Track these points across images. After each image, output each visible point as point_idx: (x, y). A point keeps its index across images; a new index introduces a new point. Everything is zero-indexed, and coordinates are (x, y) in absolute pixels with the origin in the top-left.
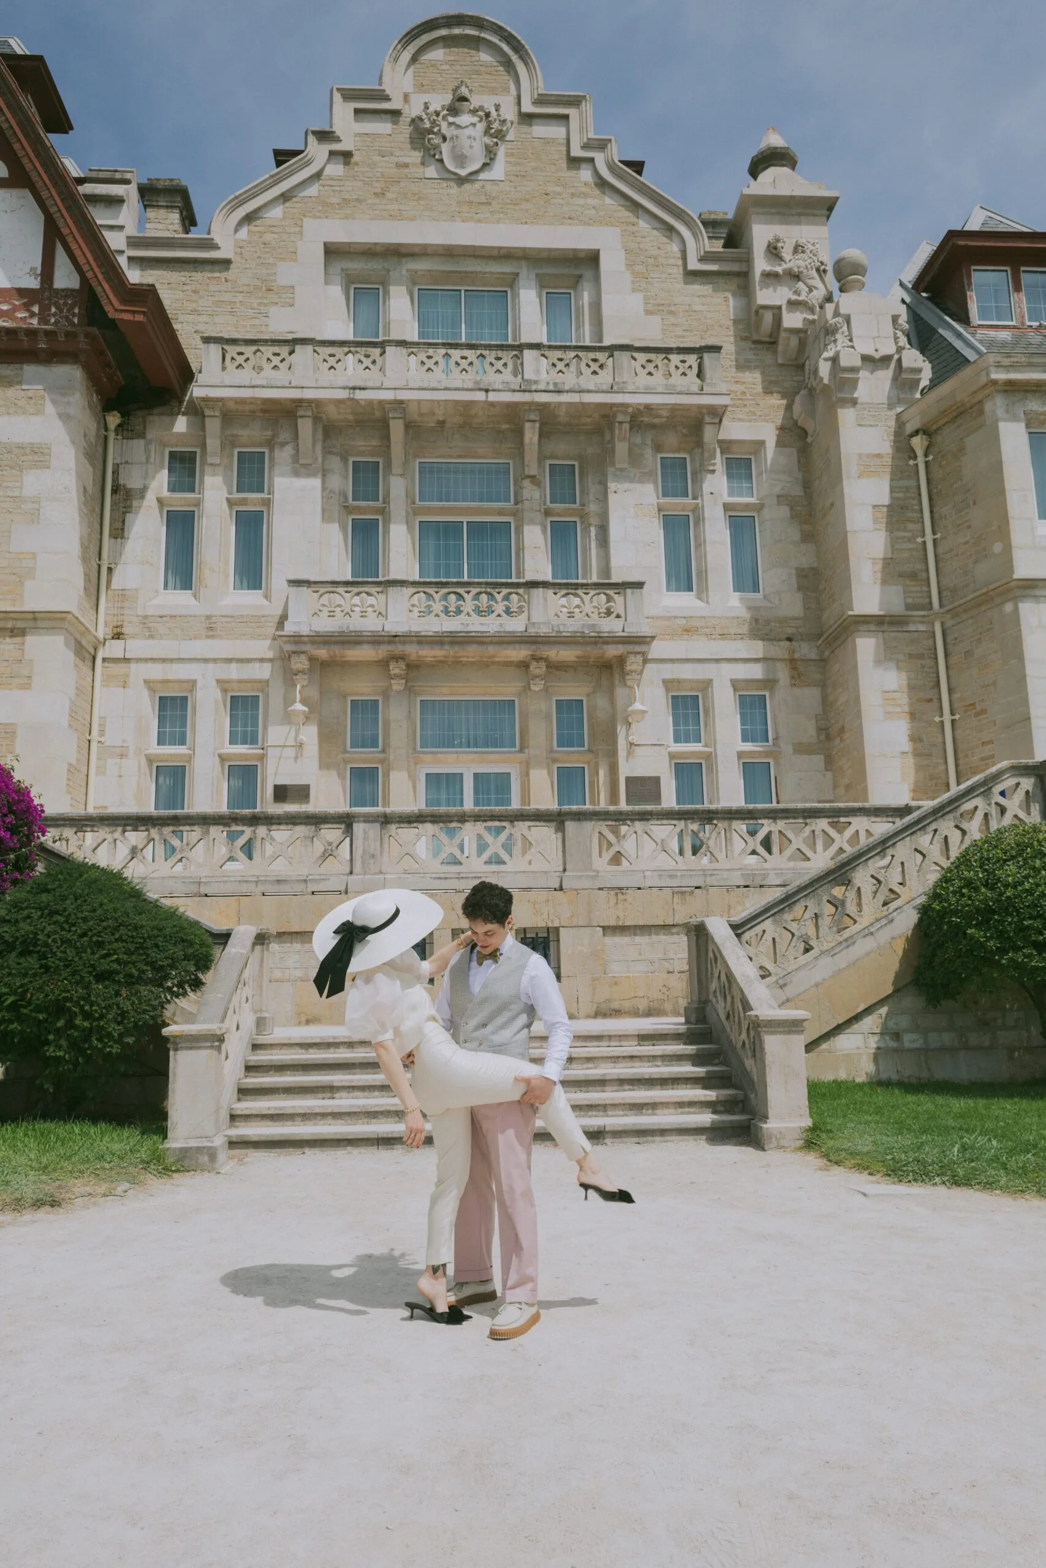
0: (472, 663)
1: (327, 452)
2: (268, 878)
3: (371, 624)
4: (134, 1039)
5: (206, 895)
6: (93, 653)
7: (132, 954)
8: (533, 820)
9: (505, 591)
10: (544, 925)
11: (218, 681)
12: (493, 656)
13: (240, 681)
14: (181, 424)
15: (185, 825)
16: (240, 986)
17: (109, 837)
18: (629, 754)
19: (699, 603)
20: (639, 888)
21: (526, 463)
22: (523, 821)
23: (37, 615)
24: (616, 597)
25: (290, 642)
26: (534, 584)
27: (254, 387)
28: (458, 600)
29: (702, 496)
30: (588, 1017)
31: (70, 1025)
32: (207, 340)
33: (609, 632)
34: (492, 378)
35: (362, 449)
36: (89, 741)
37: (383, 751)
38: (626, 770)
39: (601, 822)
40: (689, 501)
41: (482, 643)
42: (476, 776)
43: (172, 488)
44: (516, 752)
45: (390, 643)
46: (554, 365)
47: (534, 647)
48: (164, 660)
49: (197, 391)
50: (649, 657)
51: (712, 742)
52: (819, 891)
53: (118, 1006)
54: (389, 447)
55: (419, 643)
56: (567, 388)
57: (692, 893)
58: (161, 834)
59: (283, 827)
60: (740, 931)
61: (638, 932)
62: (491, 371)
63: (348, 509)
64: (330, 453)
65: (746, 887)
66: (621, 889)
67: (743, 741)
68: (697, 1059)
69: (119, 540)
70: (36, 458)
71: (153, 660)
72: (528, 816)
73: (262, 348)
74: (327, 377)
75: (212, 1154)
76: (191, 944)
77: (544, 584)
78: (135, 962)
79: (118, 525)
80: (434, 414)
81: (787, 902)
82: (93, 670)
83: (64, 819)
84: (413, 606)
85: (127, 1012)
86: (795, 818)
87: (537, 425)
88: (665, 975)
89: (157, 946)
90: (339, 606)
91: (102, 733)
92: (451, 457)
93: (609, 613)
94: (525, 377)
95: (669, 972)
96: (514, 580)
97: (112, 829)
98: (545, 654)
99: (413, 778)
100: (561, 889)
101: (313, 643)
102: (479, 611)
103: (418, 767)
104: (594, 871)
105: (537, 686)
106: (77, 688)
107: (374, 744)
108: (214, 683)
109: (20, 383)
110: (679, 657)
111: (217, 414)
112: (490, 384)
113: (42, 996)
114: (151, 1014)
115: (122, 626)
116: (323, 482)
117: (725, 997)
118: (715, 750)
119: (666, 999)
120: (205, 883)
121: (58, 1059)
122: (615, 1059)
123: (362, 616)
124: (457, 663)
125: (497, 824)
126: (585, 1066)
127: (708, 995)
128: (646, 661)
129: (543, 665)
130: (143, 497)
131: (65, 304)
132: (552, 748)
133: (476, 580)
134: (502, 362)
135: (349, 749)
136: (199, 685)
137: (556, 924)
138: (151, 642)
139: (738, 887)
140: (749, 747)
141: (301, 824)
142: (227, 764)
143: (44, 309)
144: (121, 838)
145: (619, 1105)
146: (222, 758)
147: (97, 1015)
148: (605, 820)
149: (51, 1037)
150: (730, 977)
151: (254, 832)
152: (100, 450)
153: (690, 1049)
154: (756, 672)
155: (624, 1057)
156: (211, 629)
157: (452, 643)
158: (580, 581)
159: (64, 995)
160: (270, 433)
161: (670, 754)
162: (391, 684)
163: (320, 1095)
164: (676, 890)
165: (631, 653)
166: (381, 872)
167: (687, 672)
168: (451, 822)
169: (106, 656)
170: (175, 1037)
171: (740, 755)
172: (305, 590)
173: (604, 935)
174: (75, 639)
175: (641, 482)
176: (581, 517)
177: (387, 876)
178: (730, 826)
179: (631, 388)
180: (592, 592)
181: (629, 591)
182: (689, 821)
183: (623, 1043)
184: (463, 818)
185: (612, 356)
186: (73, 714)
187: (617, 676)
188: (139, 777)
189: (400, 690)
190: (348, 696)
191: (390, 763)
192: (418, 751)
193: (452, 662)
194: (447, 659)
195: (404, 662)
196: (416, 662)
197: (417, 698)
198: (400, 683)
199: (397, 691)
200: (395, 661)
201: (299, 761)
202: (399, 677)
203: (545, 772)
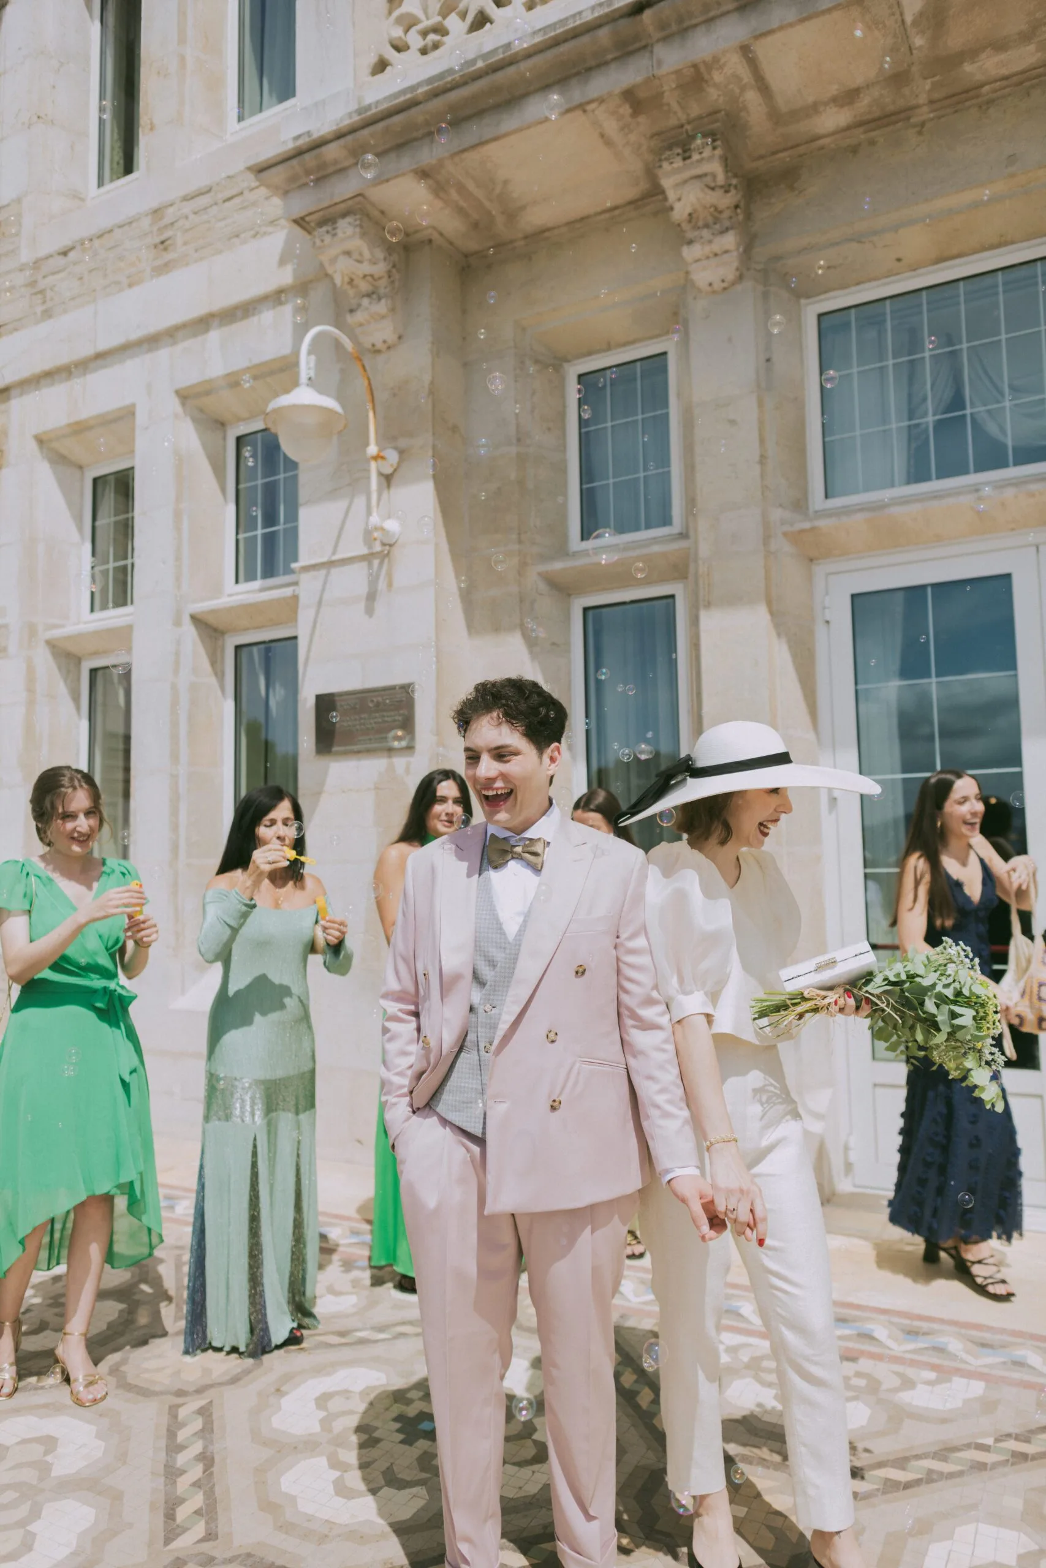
11: (184, 396)
25: (293, 181)
37: (683, 535)
48: (69, 370)
71: (49, 376)
103: (820, 570)
107: (661, 516)
108: (175, 404)
135: (573, 541)
136: (141, 418)
138: (44, 328)
142: (229, 644)
146: (210, 627)
156: (163, 245)
188: (31, 703)
189: (723, 281)
190: (568, 361)
191: (702, 569)
192: (816, 512)
193: (931, 102)
194: (906, 91)
195: (714, 148)
196: (781, 155)
197: (803, 301)
198: (719, 252)
199: (718, 286)
200: (678, 154)
201: (380, 607)
202: (713, 222)
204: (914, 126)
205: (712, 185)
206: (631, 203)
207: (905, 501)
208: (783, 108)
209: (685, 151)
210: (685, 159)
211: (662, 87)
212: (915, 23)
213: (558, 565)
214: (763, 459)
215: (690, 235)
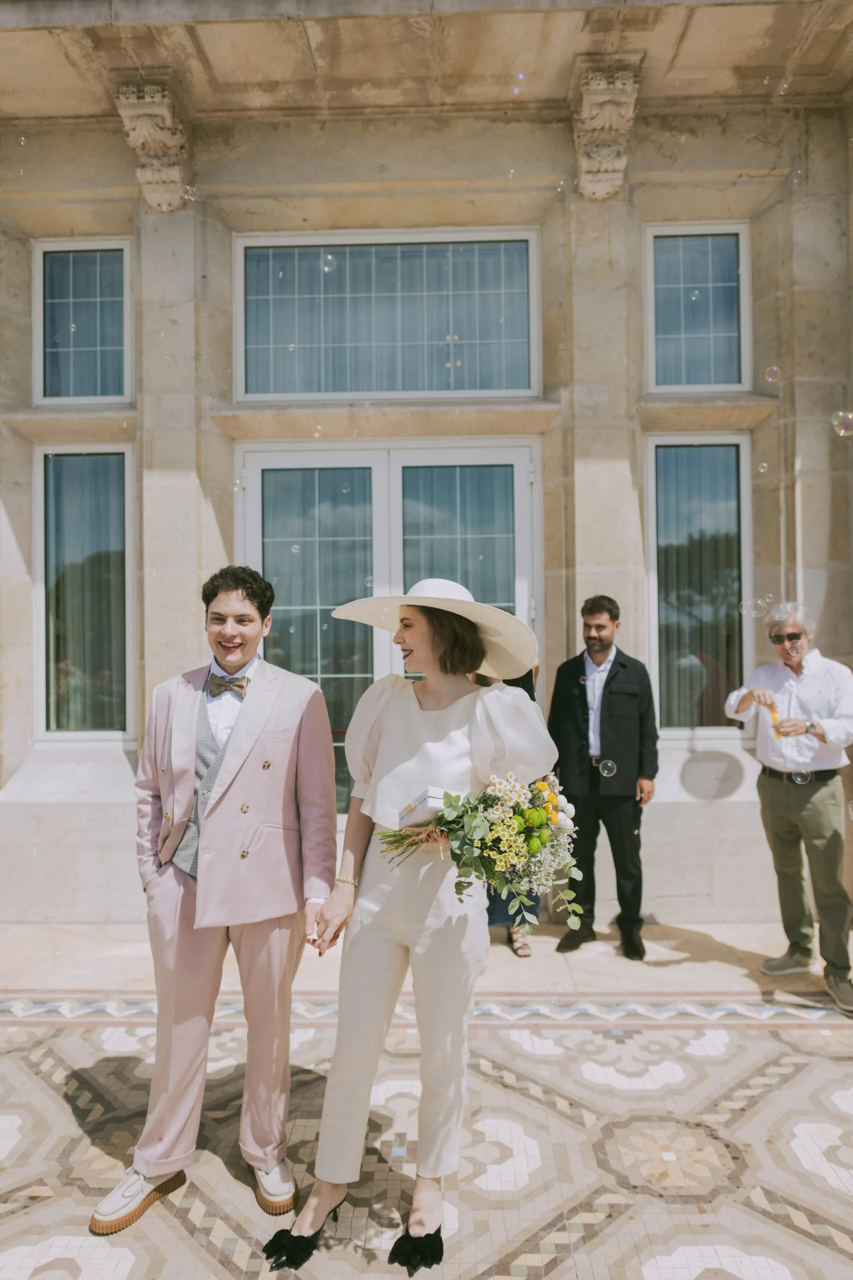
37: (132, 406)
42: (414, 478)
44: (536, 399)
98: (635, 52)
99: (219, 486)
103: (240, 448)
105: (601, 180)
107: (114, 386)
129: (627, 89)
132: (641, 386)
135: (38, 397)
162: (141, 187)
189: (170, 205)
190: (35, 238)
191: (146, 438)
192: (238, 402)
193: (330, 108)
194: (312, 94)
195: (164, 96)
196: (219, 114)
197: (234, 234)
198: (166, 180)
199: (165, 208)
200: (133, 92)
202: (162, 155)
203: (624, 467)
204: (318, 122)
205: (162, 125)
206: (92, 116)
207: (303, 405)
208: (221, 80)
209: (139, 91)
210: (139, 98)
211: (120, 33)
212: (317, 49)
213: (21, 417)
214: (197, 356)
215: (143, 160)
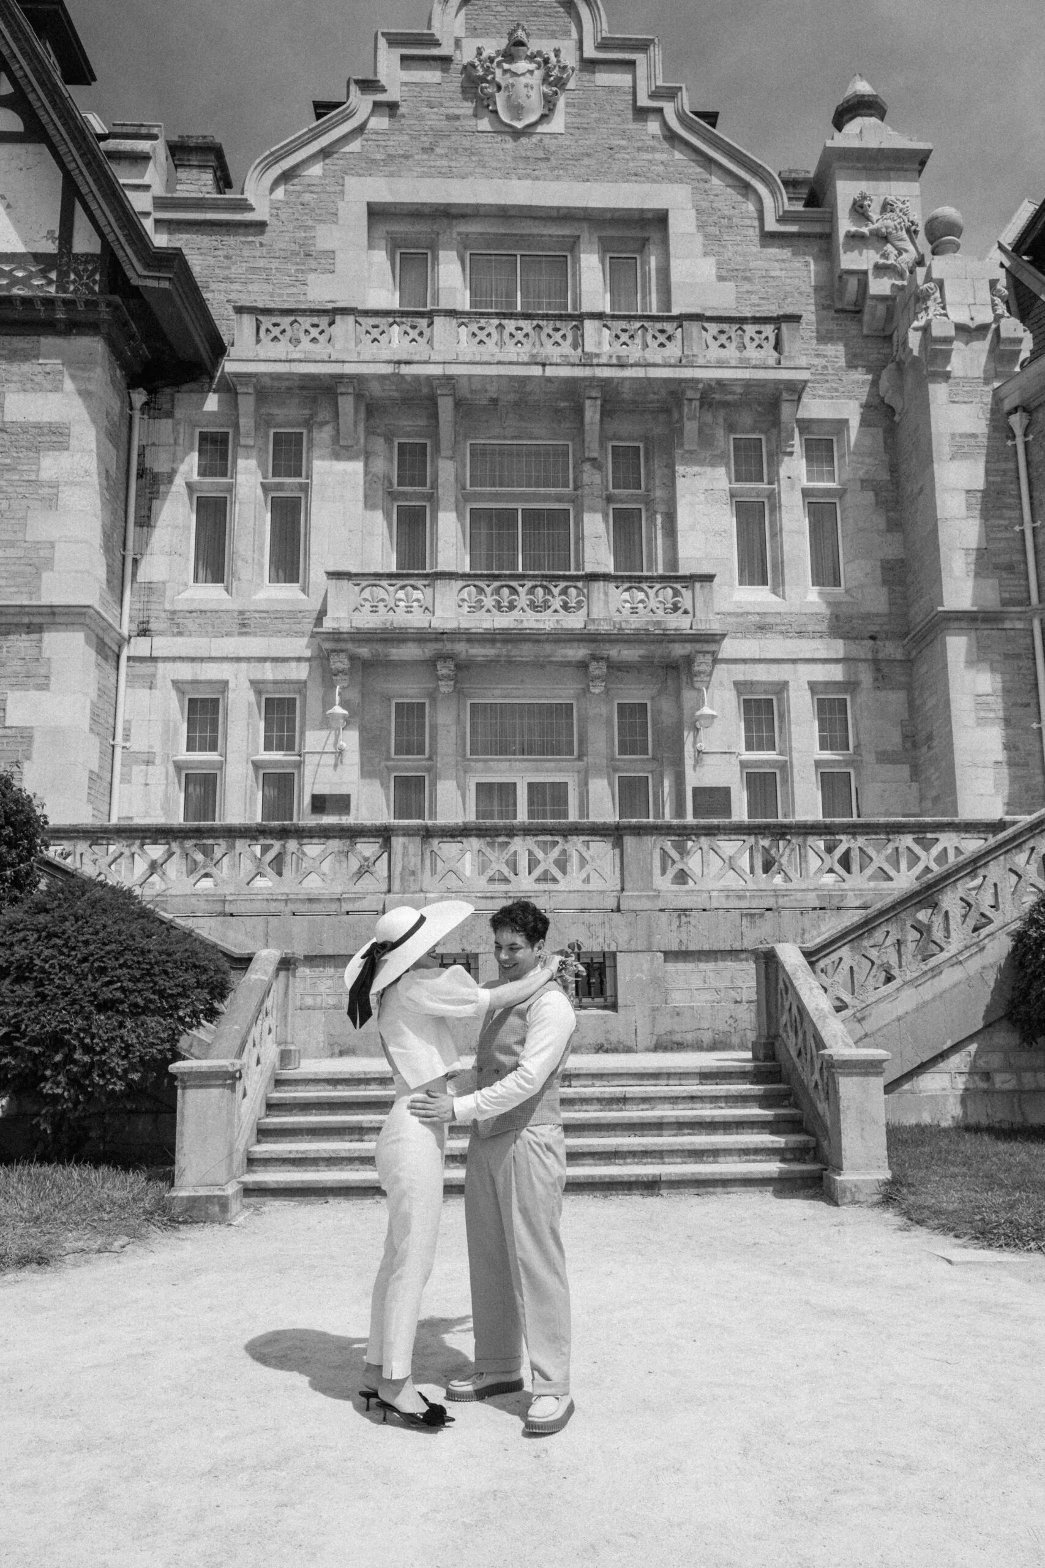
0: (526, 664)
1: (370, 432)
2: (300, 897)
3: (417, 620)
4: (139, 1075)
5: (232, 915)
6: (116, 650)
7: (138, 981)
8: (588, 835)
9: (563, 584)
10: (599, 949)
11: (252, 682)
12: (550, 656)
13: (275, 682)
14: (212, 403)
15: (208, 838)
16: (260, 1017)
17: (127, 851)
18: (698, 762)
19: (774, 598)
20: (704, 910)
21: (586, 445)
22: (577, 835)
23: (56, 610)
24: (683, 591)
25: (327, 640)
26: (594, 577)
27: (290, 361)
28: (511, 594)
29: (779, 480)
30: (648, 1050)
31: (69, 1059)
32: (240, 310)
33: (676, 630)
34: (550, 351)
35: (408, 429)
36: (113, 746)
37: (430, 759)
38: (693, 779)
39: (663, 837)
40: (764, 486)
41: (538, 641)
42: (531, 786)
43: (202, 473)
44: (574, 760)
45: (436, 640)
46: (617, 337)
47: (594, 645)
48: (193, 659)
49: (229, 367)
50: (720, 656)
51: (787, 750)
52: (902, 915)
53: (122, 1038)
54: (437, 426)
55: (469, 641)
56: (631, 361)
57: (762, 915)
58: (182, 848)
59: (315, 841)
60: (814, 959)
61: (703, 958)
62: (548, 344)
63: (392, 496)
64: (373, 433)
65: (821, 909)
66: (686, 910)
67: (822, 749)
68: (764, 1101)
69: (145, 528)
70: (54, 439)
71: (182, 659)
72: (583, 830)
73: (299, 319)
74: (369, 350)
75: (223, 1203)
76: (205, 970)
77: (605, 577)
78: (142, 990)
79: (144, 512)
80: (486, 391)
81: (866, 927)
82: (118, 669)
83: (77, 831)
84: (463, 600)
85: (132, 1045)
86: (876, 833)
87: (599, 402)
88: (732, 1006)
89: (166, 972)
90: (383, 600)
91: (127, 737)
92: (505, 438)
93: (675, 608)
94: (586, 350)
95: (736, 1002)
96: (573, 572)
97: (130, 842)
98: (605, 653)
99: (462, 788)
100: (619, 910)
101: (353, 640)
102: (533, 606)
103: (468, 775)
104: (655, 890)
105: (597, 689)
106: (99, 689)
107: (421, 751)
108: (248, 684)
109: (37, 357)
110: (752, 657)
111: (251, 390)
112: (547, 357)
113: (38, 1026)
114: (159, 1047)
115: (148, 622)
116: (366, 465)
117: (796, 1033)
118: (791, 758)
119: (733, 1030)
120: (231, 901)
121: (56, 1098)
122: (674, 1100)
123: (407, 612)
124: (510, 663)
125: (549, 838)
126: (641, 1107)
127: (777, 1029)
128: (716, 661)
129: (603, 665)
130: (170, 481)
131: (85, 270)
132: (613, 755)
133: (531, 572)
134: (561, 333)
135: (393, 755)
136: (231, 685)
137: (613, 948)
138: (180, 640)
139: (814, 909)
140: (827, 755)
141: (335, 837)
142: (261, 772)
143: (62, 275)
144: (138, 851)
145: (677, 1151)
146: (257, 765)
147: (98, 1049)
148: (668, 834)
149: (48, 1073)
150: (802, 1010)
151: (284, 846)
152: (125, 430)
153: (757, 1089)
154: (836, 673)
155: (684, 1098)
156: (244, 625)
157: (505, 641)
158: (645, 573)
159: (61, 1026)
160: (307, 412)
161: (741, 762)
162: (438, 686)
163: (347, 1138)
164: (745, 911)
165: (700, 652)
166: (422, 891)
167: (761, 674)
168: (498, 836)
169: (131, 654)
170: (182, 1073)
171: (818, 764)
172: (345, 583)
173: (665, 961)
174: (97, 636)
175: (713, 465)
176: (646, 504)
177: (428, 895)
178: (805, 841)
179: (701, 361)
180: (658, 586)
181: (698, 585)
182: (759, 837)
183: (683, 1082)
184: (511, 832)
185: (681, 326)
186: (95, 717)
187: (684, 678)
188: (167, 785)
189: (448, 691)
190: (392, 699)
191: (437, 771)
192: (468, 758)
193: (504, 662)
195: (452, 661)
196: (466, 662)
197: (467, 701)
198: (448, 685)
199: (447, 693)
201: (339, 769)
202: (448, 677)
203: (606, 782)
205: (450, 669)
209: (445, 660)
210: (444, 662)
213: (388, 763)
214: (457, 744)
215: (442, 678)
